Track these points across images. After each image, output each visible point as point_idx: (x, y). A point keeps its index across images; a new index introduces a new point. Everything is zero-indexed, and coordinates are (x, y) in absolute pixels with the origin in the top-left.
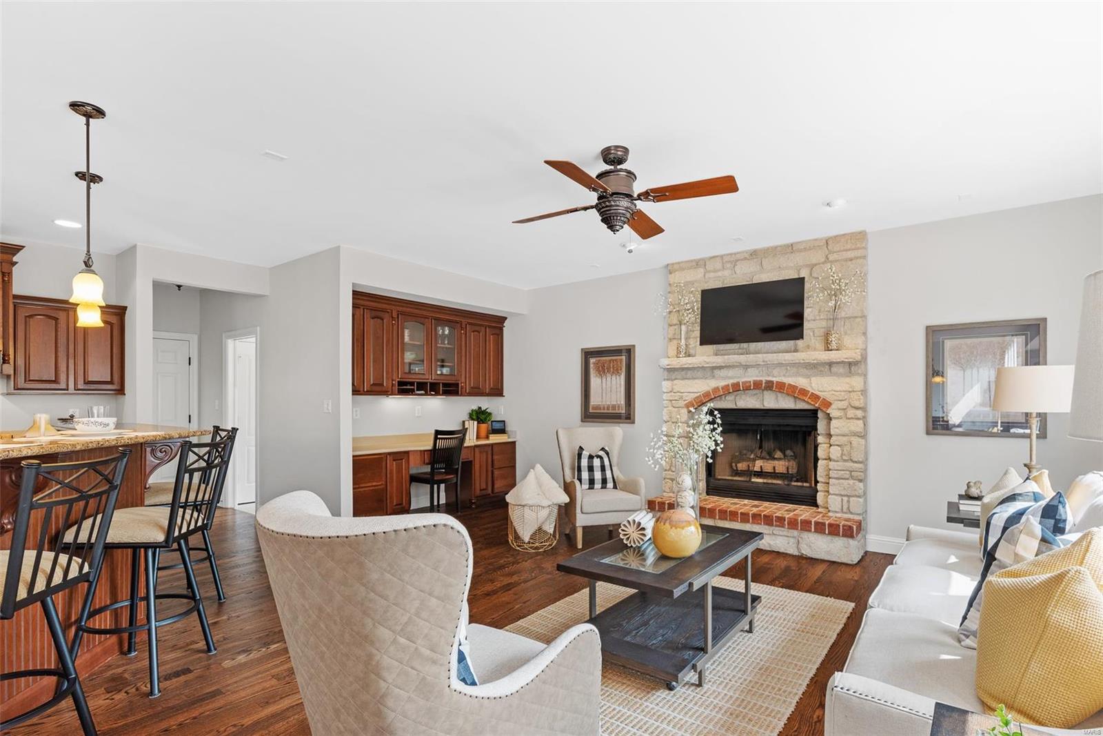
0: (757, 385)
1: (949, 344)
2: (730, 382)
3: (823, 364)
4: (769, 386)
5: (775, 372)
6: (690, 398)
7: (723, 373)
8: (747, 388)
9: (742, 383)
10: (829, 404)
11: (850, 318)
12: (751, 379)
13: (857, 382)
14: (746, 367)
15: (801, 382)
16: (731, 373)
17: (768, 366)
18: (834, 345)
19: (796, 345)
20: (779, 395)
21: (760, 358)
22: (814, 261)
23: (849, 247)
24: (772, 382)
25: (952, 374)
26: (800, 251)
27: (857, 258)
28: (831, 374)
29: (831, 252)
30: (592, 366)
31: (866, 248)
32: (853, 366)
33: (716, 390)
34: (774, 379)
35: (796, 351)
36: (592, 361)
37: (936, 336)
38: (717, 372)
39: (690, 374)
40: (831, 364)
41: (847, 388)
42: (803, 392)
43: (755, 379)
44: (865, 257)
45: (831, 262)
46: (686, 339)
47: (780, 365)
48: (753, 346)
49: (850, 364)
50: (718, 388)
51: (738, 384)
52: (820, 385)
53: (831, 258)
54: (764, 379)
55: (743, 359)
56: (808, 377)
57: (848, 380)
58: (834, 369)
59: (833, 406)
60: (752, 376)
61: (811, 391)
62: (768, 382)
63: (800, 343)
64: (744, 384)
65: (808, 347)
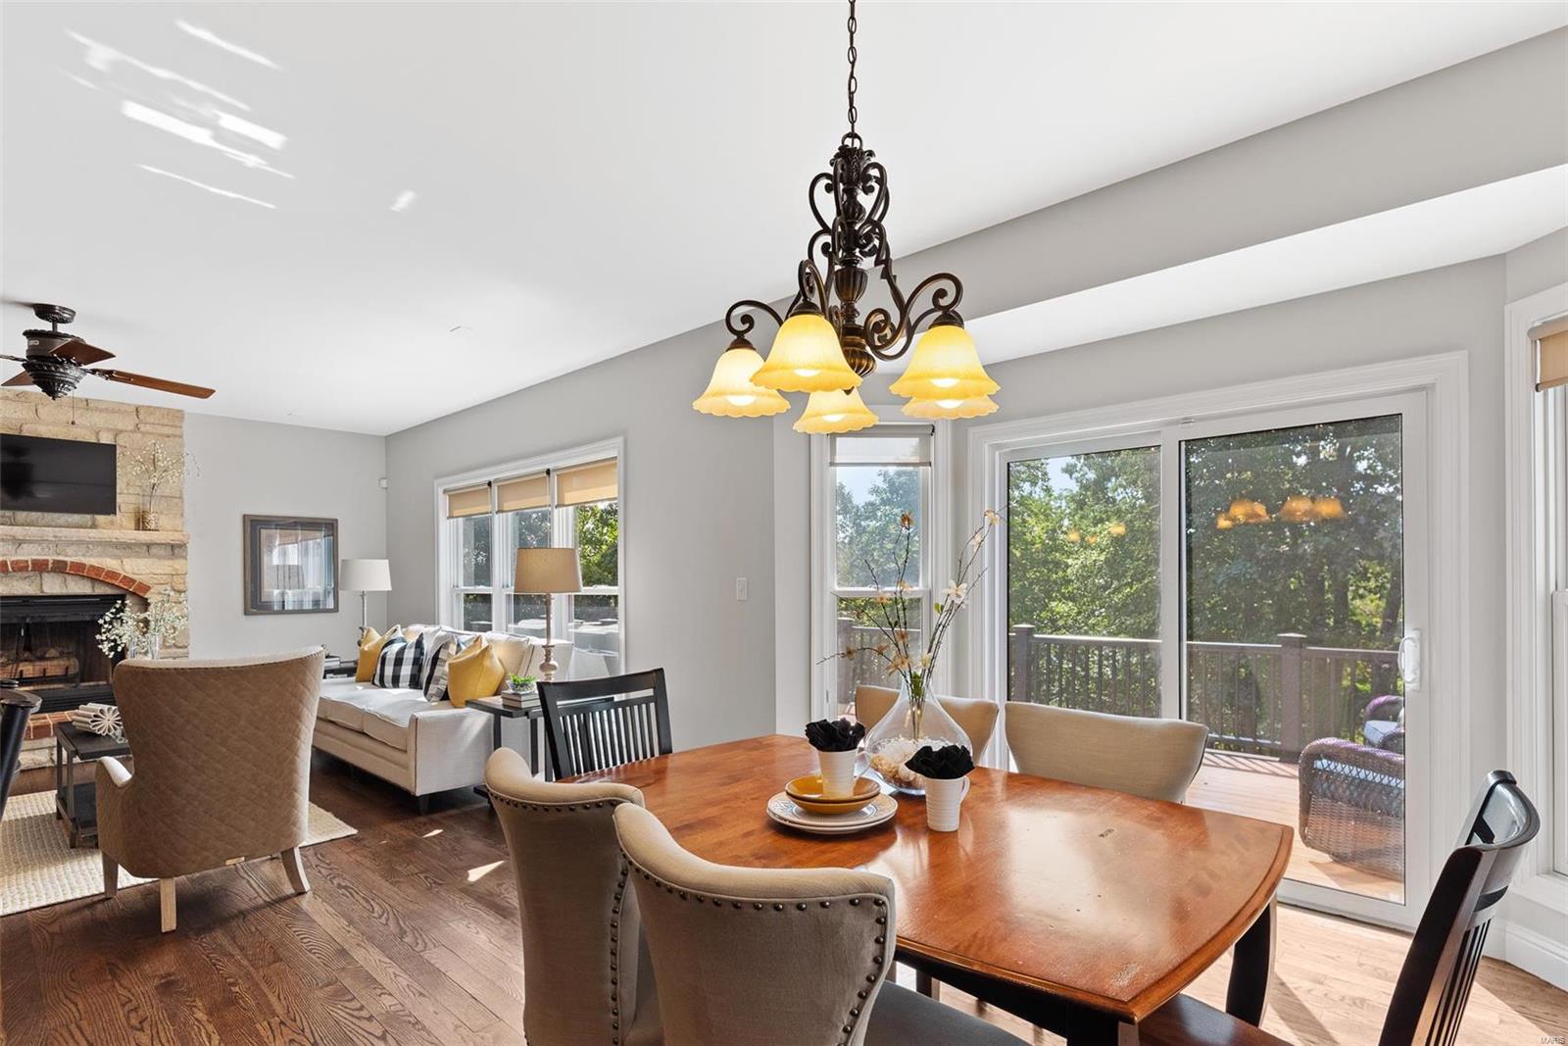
0: (39, 566)
1: (265, 533)
3: (140, 545)
4: (60, 568)
5: (70, 551)
9: (12, 562)
10: (147, 589)
11: (166, 497)
12: (29, 558)
13: (178, 564)
15: (110, 563)
17: (57, 543)
18: (150, 525)
19: (94, 520)
20: (69, 578)
21: (49, 533)
22: (120, 427)
23: (165, 421)
24: (65, 563)
26: (97, 409)
27: (173, 435)
28: (149, 555)
29: (141, 422)
31: (182, 428)
32: (176, 549)
34: (68, 559)
35: (94, 526)
37: (255, 528)
40: (149, 546)
41: (169, 570)
42: (113, 574)
43: (34, 557)
44: (180, 437)
45: (143, 433)
49: (173, 547)
52: (134, 568)
53: (143, 428)
54: (51, 558)
56: (118, 557)
57: (170, 562)
58: (153, 550)
59: (152, 590)
61: (123, 574)
62: (56, 562)
63: (101, 518)
64: (15, 563)
65: (112, 523)
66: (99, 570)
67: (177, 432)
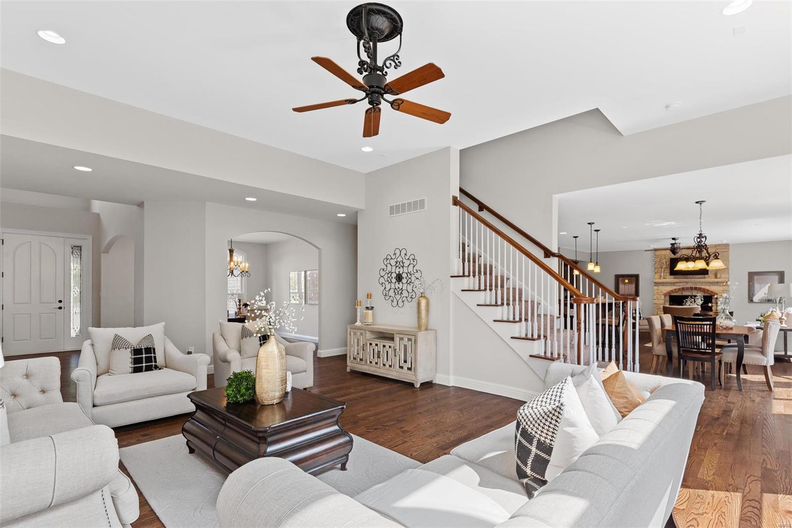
0: (691, 288)
1: (755, 277)
2: (681, 287)
3: (715, 282)
4: (696, 289)
5: (698, 284)
6: (665, 292)
7: (678, 284)
8: (687, 289)
12: (689, 286)
13: (725, 288)
14: (687, 283)
15: (707, 287)
16: (681, 284)
17: (695, 283)
18: (719, 277)
20: (699, 292)
21: (693, 280)
24: (697, 287)
25: (757, 286)
27: (726, 251)
28: (718, 285)
29: (716, 249)
30: (620, 281)
31: (729, 249)
32: (724, 283)
33: (675, 289)
34: (697, 286)
35: (705, 278)
36: (620, 279)
37: (752, 275)
38: (676, 284)
39: (665, 284)
40: (718, 282)
41: (722, 289)
42: (708, 290)
44: (728, 251)
46: (664, 273)
47: (700, 282)
48: (688, 276)
50: (676, 289)
51: (684, 288)
52: (713, 289)
54: (694, 286)
55: (686, 280)
56: (710, 286)
57: (722, 287)
58: (719, 284)
59: (717, 295)
60: (689, 285)
61: (711, 290)
63: (706, 276)
64: (686, 288)
65: (709, 277)
66: (705, 289)
67: (727, 250)
